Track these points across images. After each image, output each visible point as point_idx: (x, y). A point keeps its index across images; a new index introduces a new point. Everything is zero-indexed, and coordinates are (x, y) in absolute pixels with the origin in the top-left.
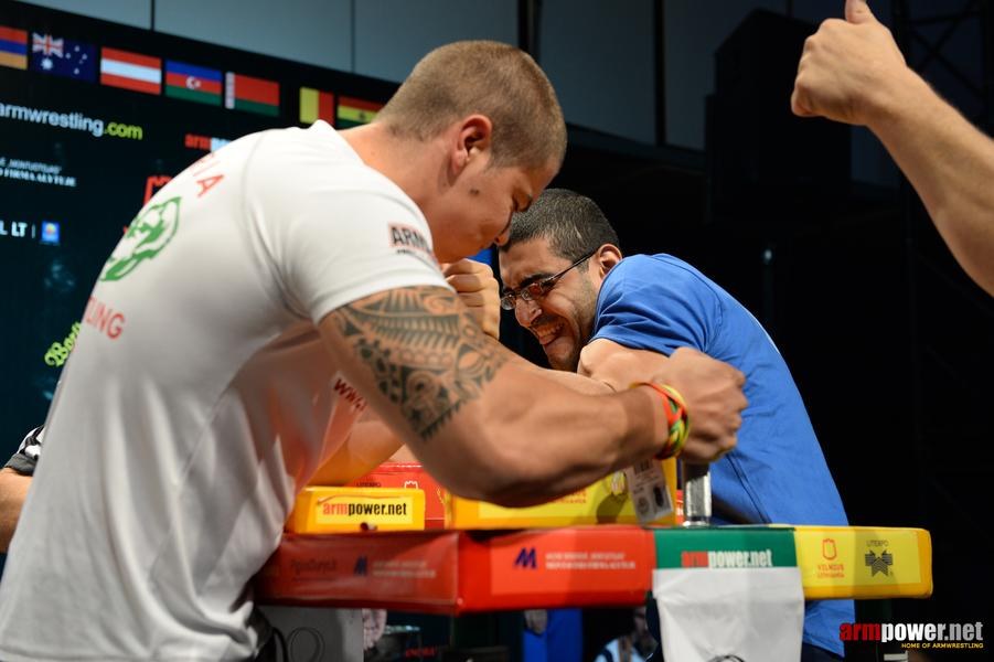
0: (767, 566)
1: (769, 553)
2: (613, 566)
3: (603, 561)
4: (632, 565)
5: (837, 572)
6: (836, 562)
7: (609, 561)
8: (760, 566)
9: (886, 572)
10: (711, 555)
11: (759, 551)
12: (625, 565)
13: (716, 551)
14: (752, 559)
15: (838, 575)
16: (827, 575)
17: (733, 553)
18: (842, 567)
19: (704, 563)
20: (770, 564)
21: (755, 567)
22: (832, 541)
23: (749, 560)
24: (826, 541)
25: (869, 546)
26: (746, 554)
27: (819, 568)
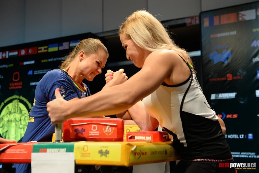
1: (65, 149)
2: (21, 152)
3: (19, 151)
4: (26, 152)
5: (87, 155)
6: (88, 152)
7: (21, 151)
10: (48, 150)
11: (62, 148)
12: (24, 152)
13: (50, 148)
15: (88, 156)
16: (84, 156)
17: (54, 149)
18: (89, 154)
19: (46, 151)
20: (65, 151)
21: (61, 153)
22: (87, 146)
23: (59, 151)
24: (85, 146)
25: (100, 148)
26: (58, 149)
27: (81, 153)
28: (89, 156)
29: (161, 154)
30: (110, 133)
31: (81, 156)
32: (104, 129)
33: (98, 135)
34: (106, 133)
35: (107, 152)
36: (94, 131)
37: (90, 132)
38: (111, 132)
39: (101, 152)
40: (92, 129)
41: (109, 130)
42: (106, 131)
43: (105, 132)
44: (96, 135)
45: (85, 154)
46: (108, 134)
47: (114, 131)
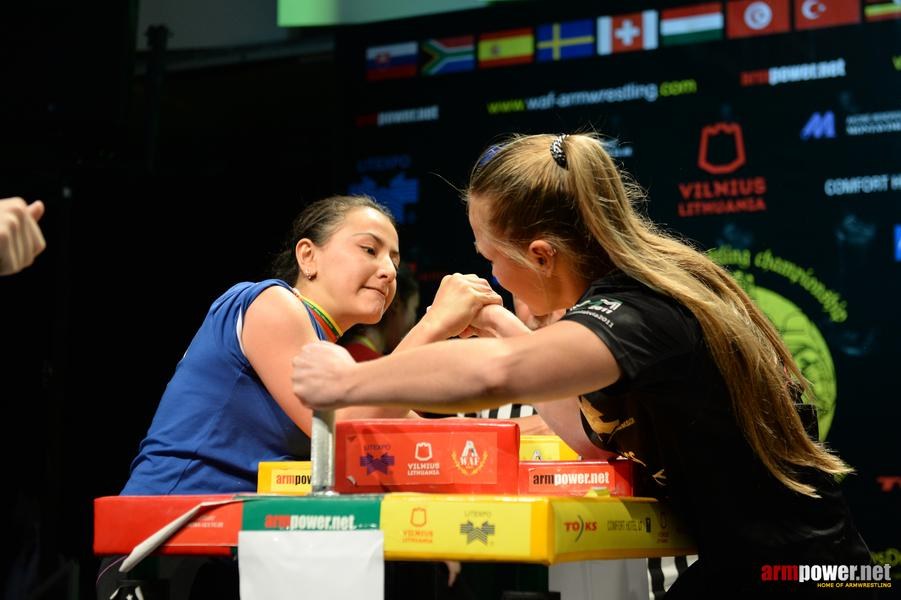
0: (348, 529)
1: (352, 518)
4: (221, 525)
5: (424, 537)
6: (425, 528)
8: (341, 529)
9: (485, 541)
10: (294, 519)
11: (341, 516)
12: (214, 525)
13: (300, 515)
14: (334, 523)
15: (420, 541)
16: (413, 540)
17: (316, 518)
18: (431, 533)
19: (285, 526)
20: (351, 527)
21: (336, 530)
22: (424, 510)
23: (331, 523)
24: (414, 510)
25: (466, 515)
26: (328, 519)
27: (405, 533)
28: (431, 541)
29: (635, 530)
30: (475, 467)
32: (454, 456)
33: (438, 473)
34: (464, 466)
35: (487, 530)
36: (424, 462)
37: (410, 466)
38: (479, 463)
39: (467, 528)
40: (417, 457)
41: (471, 460)
42: (464, 461)
43: (458, 465)
44: (431, 473)
45: (418, 533)
46: (469, 471)
47: (487, 463)
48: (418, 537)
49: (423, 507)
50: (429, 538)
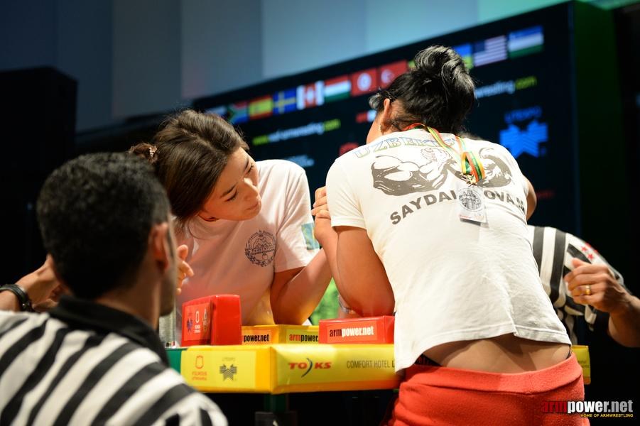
28: (205, 379)
31: (193, 378)
35: (233, 370)
39: (223, 369)
44: (199, 331)
45: (199, 373)
48: (199, 376)
49: (202, 355)
50: (205, 376)
